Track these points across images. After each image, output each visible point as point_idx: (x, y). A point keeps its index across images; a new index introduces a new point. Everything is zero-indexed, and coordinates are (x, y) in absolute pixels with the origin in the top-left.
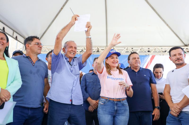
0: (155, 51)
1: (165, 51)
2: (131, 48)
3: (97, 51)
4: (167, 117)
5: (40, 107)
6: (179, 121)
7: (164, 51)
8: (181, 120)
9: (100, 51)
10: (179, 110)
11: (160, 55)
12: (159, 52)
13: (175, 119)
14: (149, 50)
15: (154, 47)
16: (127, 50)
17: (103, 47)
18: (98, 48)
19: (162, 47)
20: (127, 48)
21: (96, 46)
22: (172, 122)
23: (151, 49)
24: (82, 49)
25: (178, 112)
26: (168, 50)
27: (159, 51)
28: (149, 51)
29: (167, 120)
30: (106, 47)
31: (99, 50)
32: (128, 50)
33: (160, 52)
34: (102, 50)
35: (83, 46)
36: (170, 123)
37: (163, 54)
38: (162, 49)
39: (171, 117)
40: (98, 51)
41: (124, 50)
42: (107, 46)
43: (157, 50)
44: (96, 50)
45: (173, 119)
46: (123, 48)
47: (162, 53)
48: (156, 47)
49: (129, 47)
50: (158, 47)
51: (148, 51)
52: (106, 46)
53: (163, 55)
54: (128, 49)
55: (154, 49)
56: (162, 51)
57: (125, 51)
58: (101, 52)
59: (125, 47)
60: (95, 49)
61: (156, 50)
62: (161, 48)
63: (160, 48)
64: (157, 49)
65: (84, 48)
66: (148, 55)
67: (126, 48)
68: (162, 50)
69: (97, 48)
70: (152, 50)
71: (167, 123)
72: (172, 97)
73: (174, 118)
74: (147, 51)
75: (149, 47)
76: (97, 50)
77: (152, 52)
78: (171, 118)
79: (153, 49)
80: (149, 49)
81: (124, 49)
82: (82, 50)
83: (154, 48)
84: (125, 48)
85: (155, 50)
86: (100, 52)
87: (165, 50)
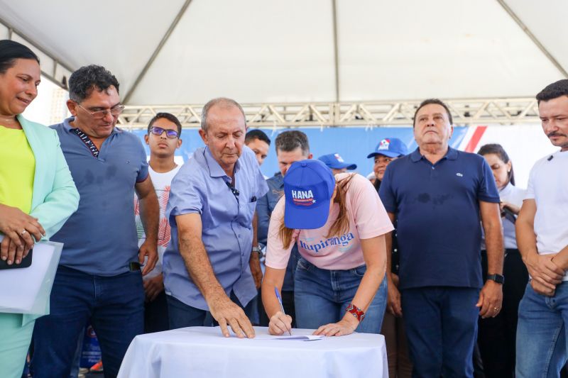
0: (486, 113)
1: (519, 113)
2: (411, 104)
3: (308, 119)
4: (521, 302)
5: (128, 272)
6: (555, 313)
7: (516, 113)
8: (562, 309)
9: (319, 118)
10: (555, 275)
11: (502, 124)
12: (498, 116)
13: (544, 305)
14: (467, 110)
15: (483, 101)
16: (399, 111)
17: (326, 104)
18: (310, 107)
19: (508, 100)
20: (400, 106)
21: (305, 103)
22: (537, 315)
23: (473, 106)
24: (264, 114)
25: (550, 282)
26: (526, 107)
27: (500, 114)
28: (467, 115)
29: (519, 312)
30: (336, 105)
31: (314, 114)
32: (403, 112)
33: (504, 116)
34: (323, 113)
35: (264, 104)
36: (531, 319)
37: (513, 121)
38: (508, 104)
39: (531, 300)
40: (311, 119)
41: (390, 114)
42: (338, 101)
43: (493, 110)
44: (303, 114)
45: (536, 308)
46: (388, 107)
47: (508, 118)
48: (488, 101)
49: (405, 103)
50: (496, 101)
51: (463, 113)
52: (334, 103)
53: (512, 124)
54: (403, 108)
55: (485, 106)
56: (508, 112)
57: (393, 114)
58: (322, 121)
59: (392, 103)
60: (302, 112)
61: (490, 110)
62: (506, 105)
63: (502, 103)
64: (492, 105)
65: (267, 110)
66: (463, 125)
67: (397, 107)
68: (507, 109)
69: (308, 109)
70: (477, 111)
71: (519, 320)
72: (538, 239)
73: (539, 304)
74: (462, 115)
75: (467, 102)
76: (308, 114)
77: (477, 116)
78: (531, 303)
79: (480, 108)
80: (467, 107)
81: (390, 110)
82: (263, 116)
83: (484, 103)
84: (393, 106)
85: (486, 109)
86: (316, 121)
87: (520, 109)
